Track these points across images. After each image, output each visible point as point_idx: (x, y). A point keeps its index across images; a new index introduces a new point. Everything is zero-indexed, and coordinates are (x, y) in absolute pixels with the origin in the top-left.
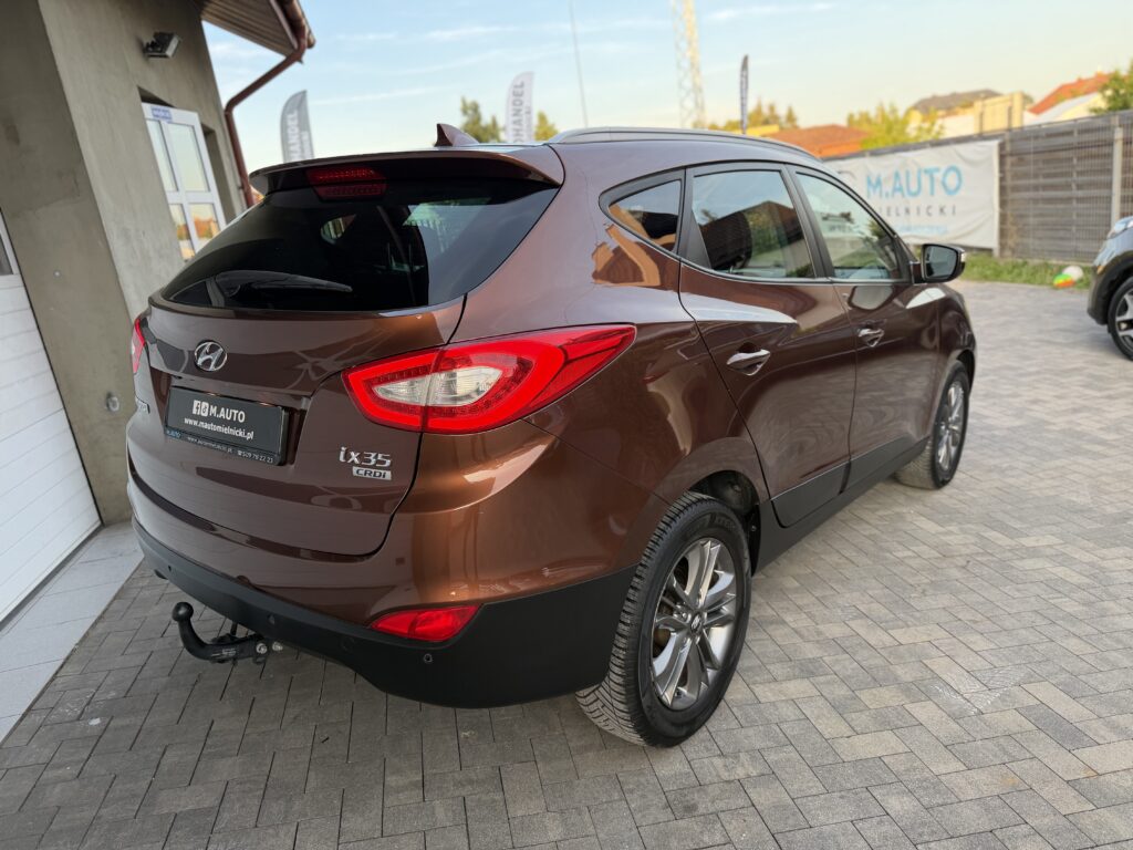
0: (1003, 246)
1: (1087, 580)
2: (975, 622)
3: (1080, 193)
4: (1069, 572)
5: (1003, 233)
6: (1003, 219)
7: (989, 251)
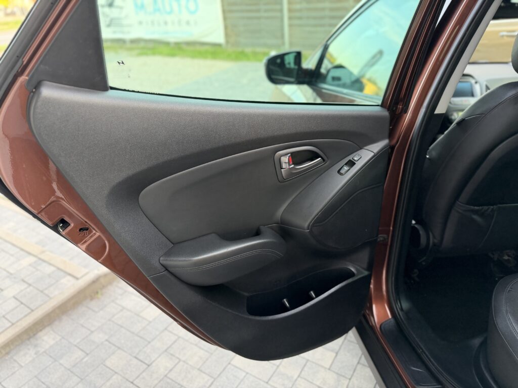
0: (227, 42)
3: (266, 15)
5: (227, 35)
6: (226, 27)
7: (219, 45)
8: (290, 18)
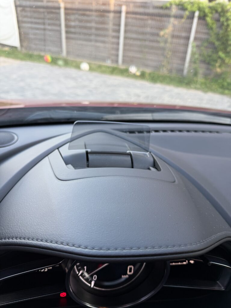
0: (22, 46)
5: (21, 40)
7: (16, 48)
8: (67, 32)
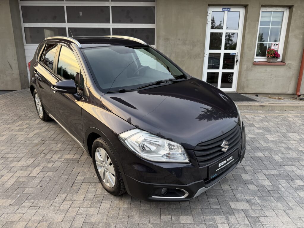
1: (12, 165)
2: (25, 142)
4: (19, 165)
